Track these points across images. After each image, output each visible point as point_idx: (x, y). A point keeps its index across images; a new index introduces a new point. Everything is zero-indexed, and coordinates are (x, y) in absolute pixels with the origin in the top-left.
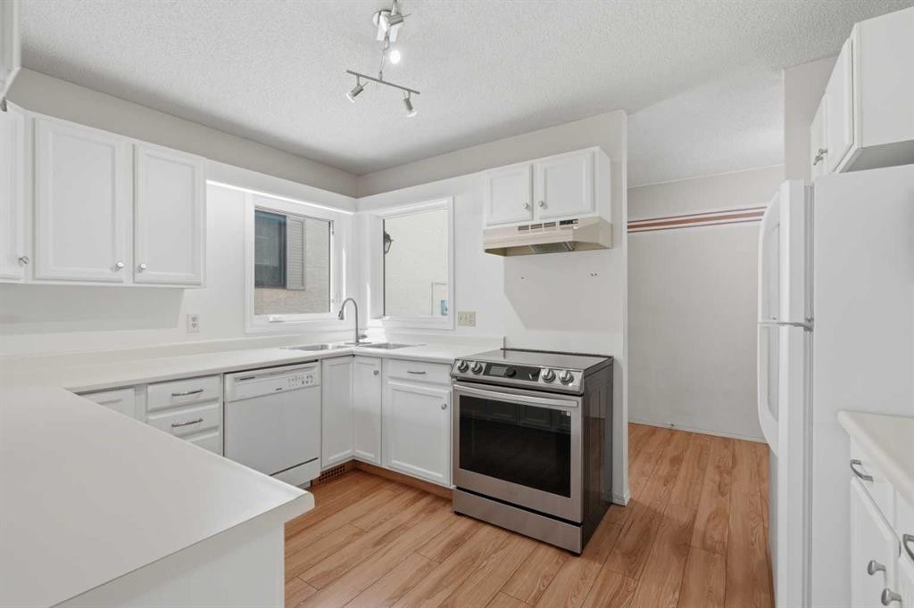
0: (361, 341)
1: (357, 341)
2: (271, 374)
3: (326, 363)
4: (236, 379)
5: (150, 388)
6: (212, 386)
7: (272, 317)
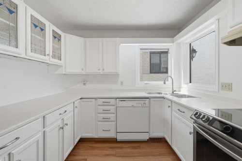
0: (174, 92)
1: (173, 92)
2: (130, 100)
3: (152, 99)
4: (119, 100)
5: (98, 99)
6: (113, 101)
7: (146, 82)
